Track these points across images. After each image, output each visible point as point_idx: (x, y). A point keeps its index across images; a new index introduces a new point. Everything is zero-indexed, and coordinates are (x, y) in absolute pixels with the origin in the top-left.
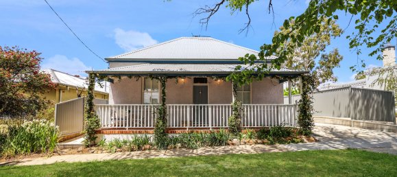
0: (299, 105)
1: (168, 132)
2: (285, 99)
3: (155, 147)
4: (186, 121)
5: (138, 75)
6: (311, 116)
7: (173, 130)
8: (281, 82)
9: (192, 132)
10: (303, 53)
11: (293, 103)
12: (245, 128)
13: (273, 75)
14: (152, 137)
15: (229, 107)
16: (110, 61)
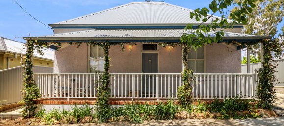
0: (260, 74)
1: (111, 103)
2: (242, 68)
3: (96, 119)
4: (131, 91)
5: (79, 41)
6: (273, 87)
7: (116, 101)
8: (239, 48)
9: (137, 103)
10: (265, 19)
11: (252, 72)
12: (196, 100)
13: (230, 41)
14: (94, 108)
15: (178, 76)
16: (54, 27)
